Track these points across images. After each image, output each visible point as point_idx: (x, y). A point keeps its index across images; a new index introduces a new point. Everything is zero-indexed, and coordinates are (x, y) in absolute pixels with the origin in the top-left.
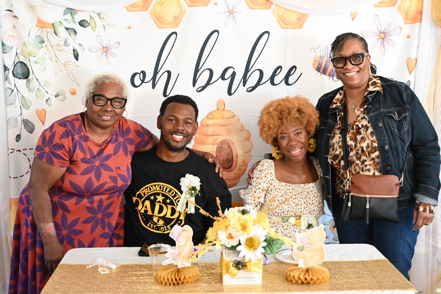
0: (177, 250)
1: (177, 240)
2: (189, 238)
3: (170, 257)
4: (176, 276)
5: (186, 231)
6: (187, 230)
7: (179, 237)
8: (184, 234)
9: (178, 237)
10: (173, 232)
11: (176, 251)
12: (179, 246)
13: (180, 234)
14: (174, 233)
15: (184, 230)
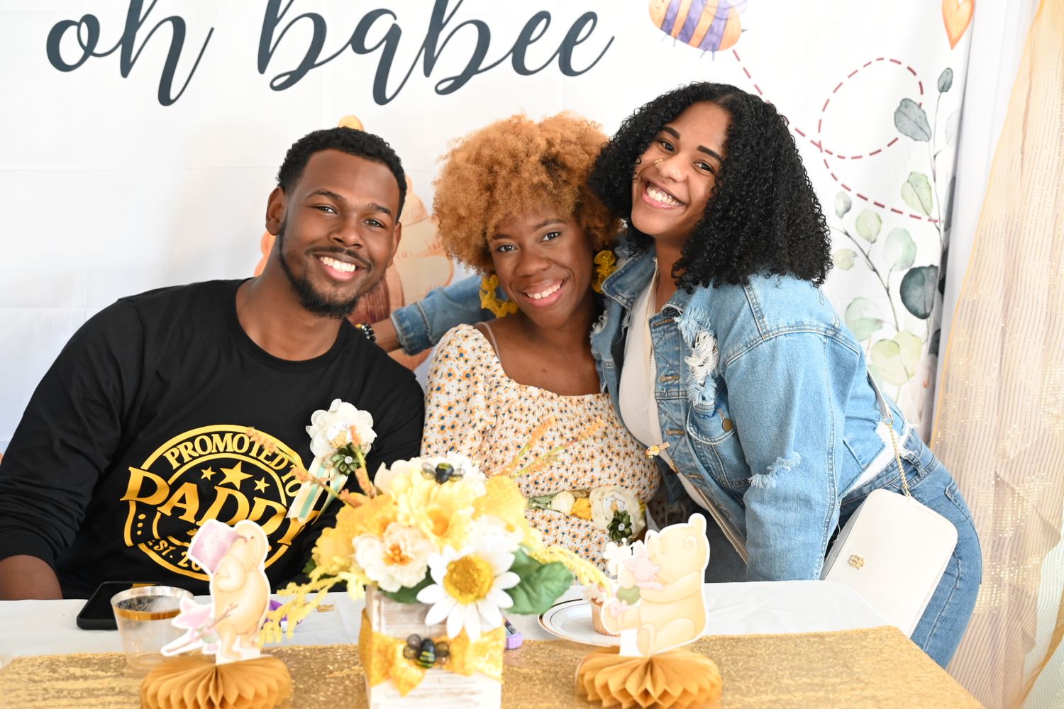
0: (212, 606)
1: (212, 572)
2: (253, 564)
3: (191, 629)
4: (211, 693)
5: (246, 541)
6: (248, 537)
7: (221, 561)
8: (239, 549)
9: (216, 561)
10: (200, 545)
11: (209, 611)
12: (221, 591)
13: (223, 552)
14: (202, 545)
15: (237, 537)
